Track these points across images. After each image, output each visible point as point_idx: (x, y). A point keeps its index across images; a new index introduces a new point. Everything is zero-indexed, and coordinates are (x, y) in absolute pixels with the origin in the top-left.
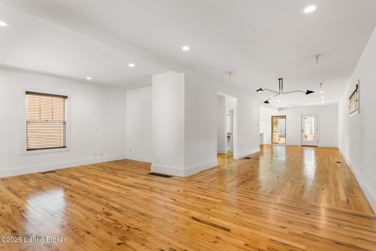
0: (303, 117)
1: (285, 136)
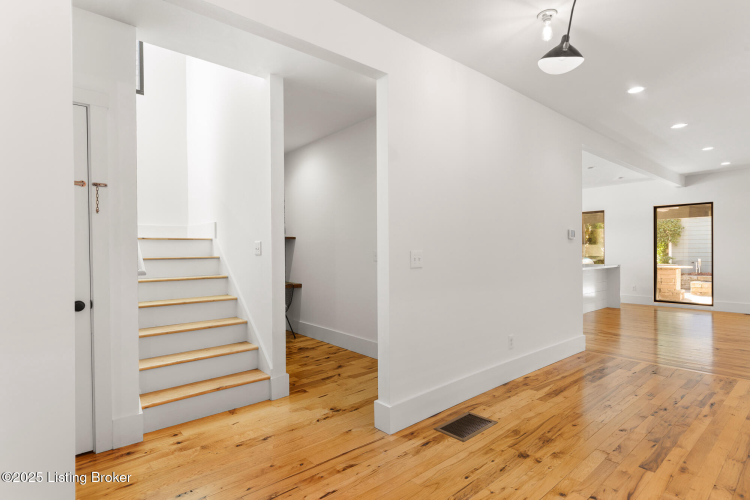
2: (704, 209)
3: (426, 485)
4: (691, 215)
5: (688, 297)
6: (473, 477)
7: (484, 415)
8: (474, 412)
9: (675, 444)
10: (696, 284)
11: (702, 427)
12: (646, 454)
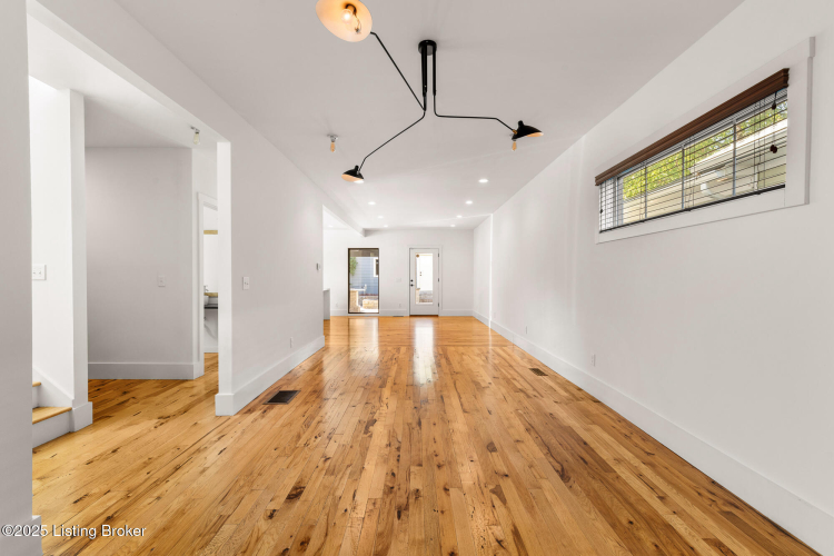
0: (413, 254)
1: (376, 295)
2: (374, 251)
3: (283, 426)
4: (363, 255)
5: (362, 309)
6: (307, 415)
7: (290, 389)
8: (283, 389)
9: (388, 376)
10: (365, 301)
11: (395, 368)
12: (380, 383)
